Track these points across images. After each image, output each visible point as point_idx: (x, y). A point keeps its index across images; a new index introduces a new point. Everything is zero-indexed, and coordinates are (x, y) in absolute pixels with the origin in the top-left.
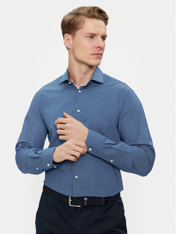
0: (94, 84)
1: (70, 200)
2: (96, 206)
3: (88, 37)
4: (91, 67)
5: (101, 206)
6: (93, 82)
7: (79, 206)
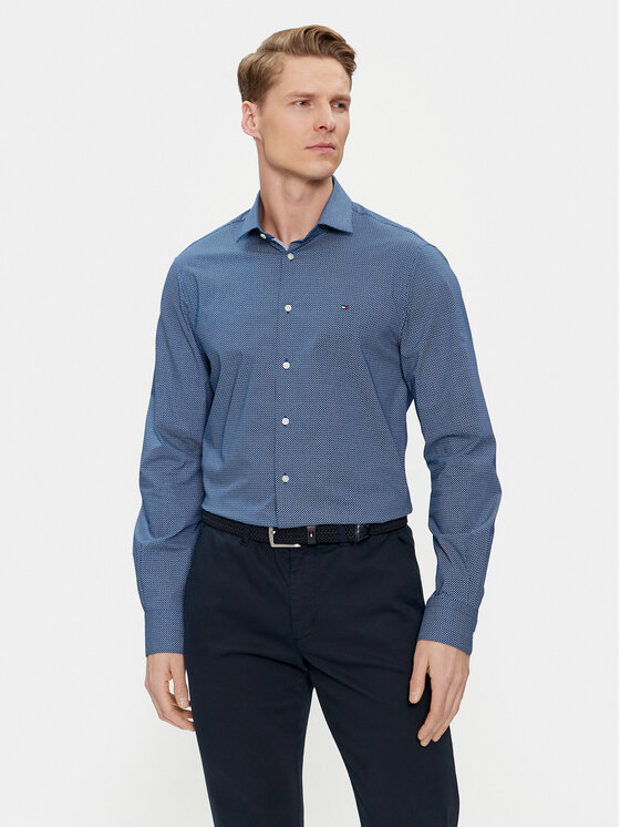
0: (323, 234)
1: (272, 533)
2: (339, 543)
3: (294, 103)
4: (316, 182)
5: (352, 543)
6: (324, 229)
7: (297, 546)
